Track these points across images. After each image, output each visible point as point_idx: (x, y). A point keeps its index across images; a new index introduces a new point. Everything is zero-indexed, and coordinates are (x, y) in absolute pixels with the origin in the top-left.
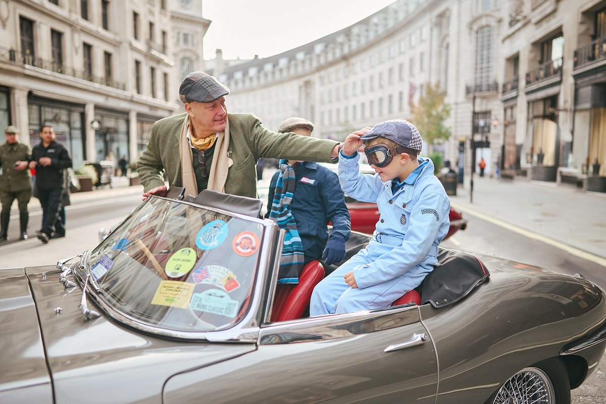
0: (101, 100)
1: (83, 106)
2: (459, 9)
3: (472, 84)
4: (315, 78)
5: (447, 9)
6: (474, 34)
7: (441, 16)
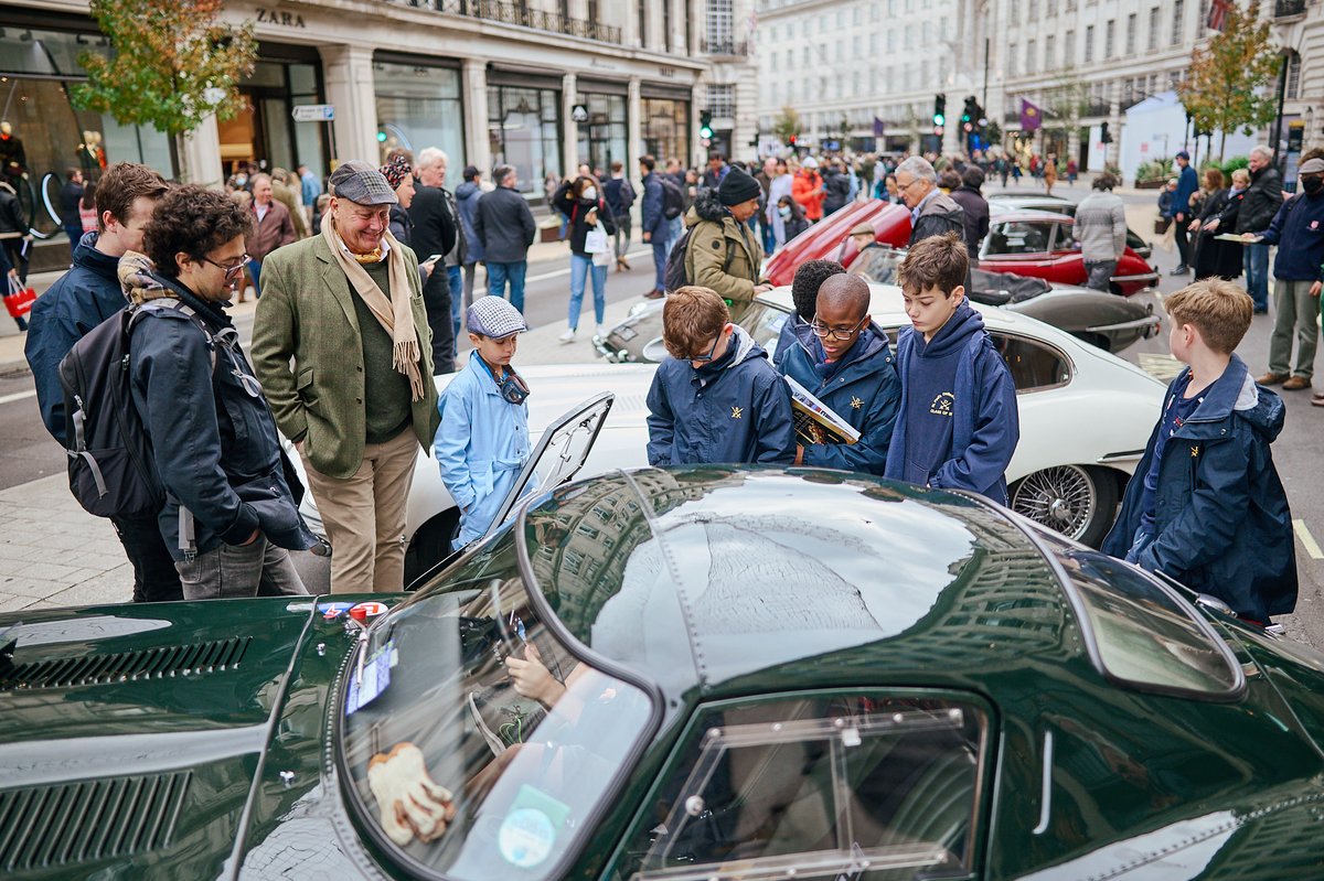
0: (584, 65)
1: (558, 78)
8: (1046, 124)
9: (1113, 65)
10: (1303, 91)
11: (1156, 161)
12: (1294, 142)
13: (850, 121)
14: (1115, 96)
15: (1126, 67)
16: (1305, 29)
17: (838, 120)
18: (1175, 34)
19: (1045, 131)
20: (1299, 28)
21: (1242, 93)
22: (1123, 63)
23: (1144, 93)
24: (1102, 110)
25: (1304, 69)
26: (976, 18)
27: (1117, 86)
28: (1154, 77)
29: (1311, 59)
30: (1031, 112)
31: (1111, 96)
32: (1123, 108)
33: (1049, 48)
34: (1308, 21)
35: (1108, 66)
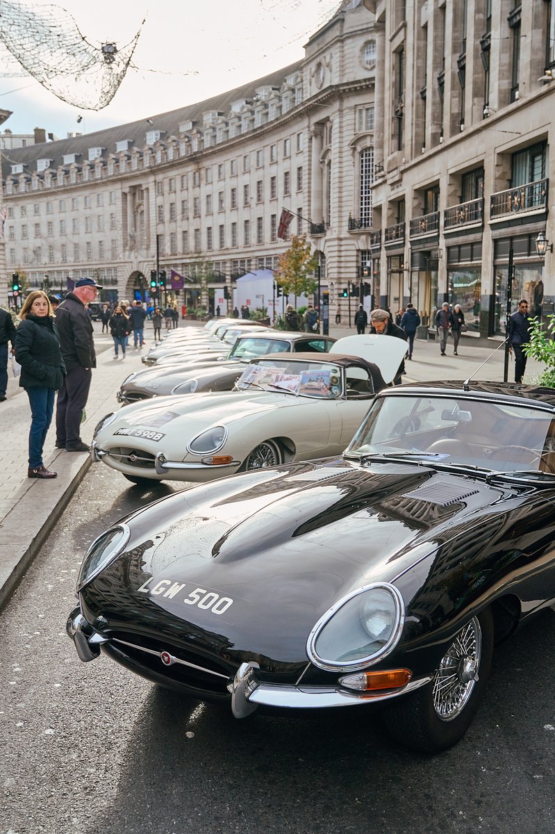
2: (341, 122)
3: (356, 216)
4: (149, 183)
5: (327, 119)
6: (357, 155)
7: (322, 124)
8: (186, 286)
9: (226, 252)
10: (328, 274)
11: (258, 310)
12: (326, 300)
13: (51, 279)
14: (228, 270)
15: (233, 254)
16: (326, 241)
17: (42, 278)
18: (259, 237)
19: (186, 290)
20: (323, 241)
21: (302, 277)
22: (231, 251)
23: (244, 270)
24: (220, 279)
25: (327, 262)
26: (135, 217)
27: (228, 265)
28: (249, 261)
29: (330, 257)
30: (177, 278)
31: (226, 271)
32: (234, 278)
33: (185, 239)
34: (327, 238)
35: (222, 252)
